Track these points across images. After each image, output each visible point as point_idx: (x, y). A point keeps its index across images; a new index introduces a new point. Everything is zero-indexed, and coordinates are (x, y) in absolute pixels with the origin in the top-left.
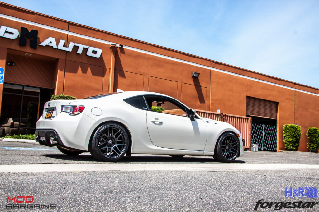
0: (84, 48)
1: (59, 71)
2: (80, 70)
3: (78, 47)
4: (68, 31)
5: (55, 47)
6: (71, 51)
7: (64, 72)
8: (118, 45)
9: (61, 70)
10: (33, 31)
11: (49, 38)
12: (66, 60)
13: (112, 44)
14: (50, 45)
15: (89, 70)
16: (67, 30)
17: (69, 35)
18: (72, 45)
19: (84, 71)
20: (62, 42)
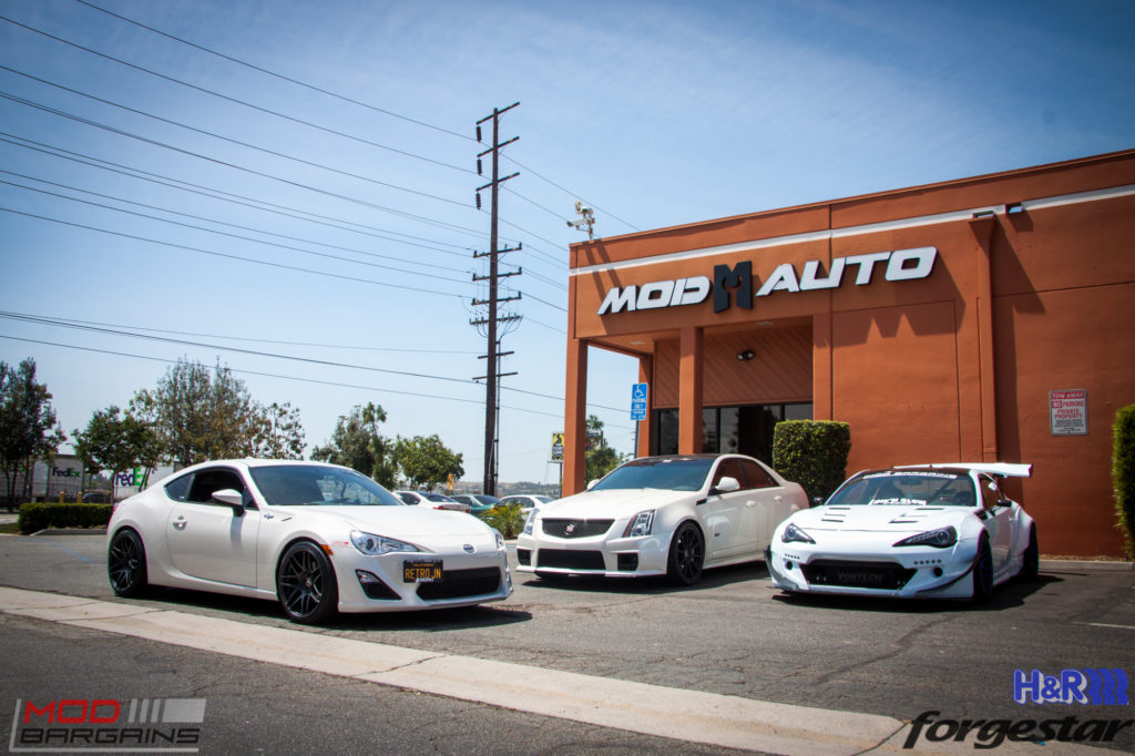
0: (876, 263)
1: (815, 349)
2: (874, 330)
3: (857, 266)
4: (830, 228)
5: (793, 287)
6: (837, 285)
7: (828, 349)
8: (1001, 211)
9: (821, 345)
10: (739, 266)
11: (775, 268)
12: (832, 312)
13: (976, 215)
14: (781, 286)
15: (904, 324)
16: (827, 226)
17: (836, 239)
18: (838, 265)
19: (889, 330)
20: (811, 267)
